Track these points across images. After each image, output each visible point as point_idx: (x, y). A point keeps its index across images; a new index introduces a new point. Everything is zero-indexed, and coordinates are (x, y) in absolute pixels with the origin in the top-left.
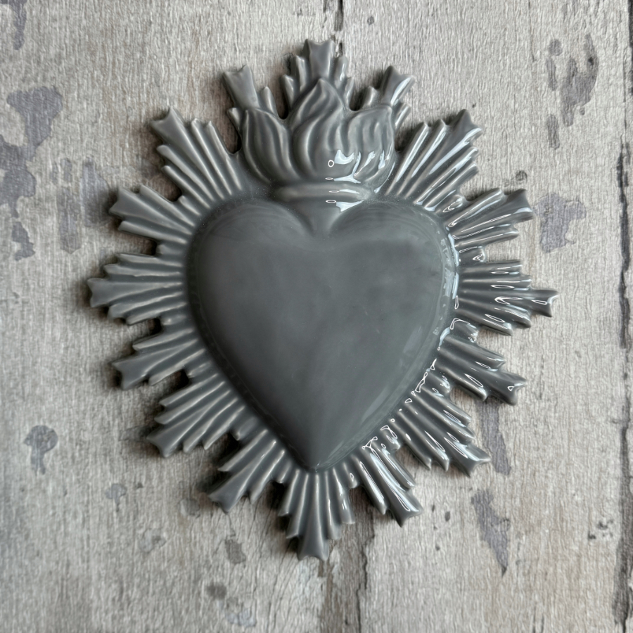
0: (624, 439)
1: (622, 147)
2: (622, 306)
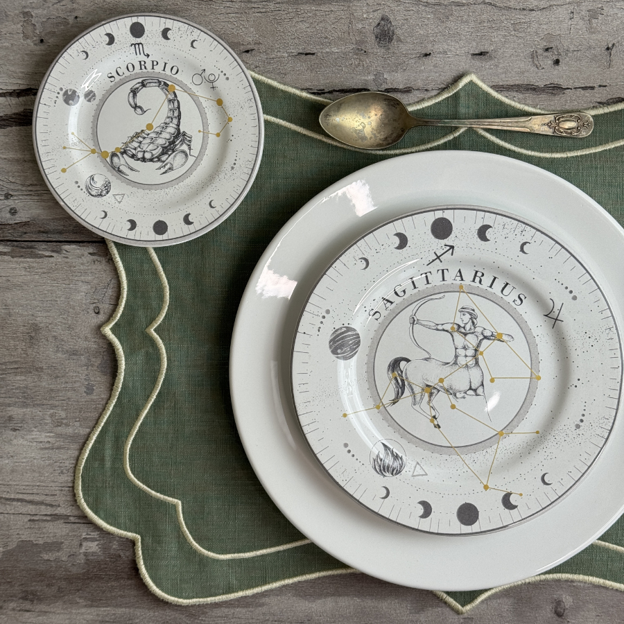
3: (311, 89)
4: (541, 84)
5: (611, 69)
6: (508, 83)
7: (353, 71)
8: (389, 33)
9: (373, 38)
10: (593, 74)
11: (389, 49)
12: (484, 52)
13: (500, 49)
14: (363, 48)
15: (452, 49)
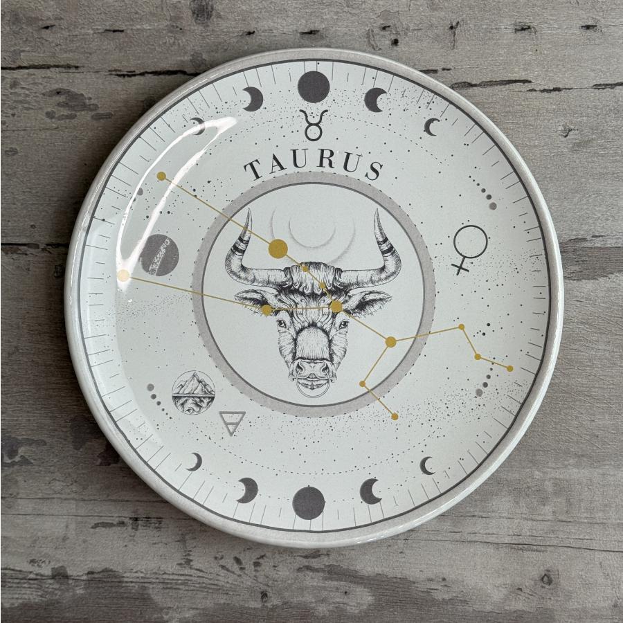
3: (120, 71)
5: (455, 50)
7: (168, 50)
8: (207, 8)
9: (190, 13)
10: (435, 56)
11: (208, 26)
12: (314, 31)
13: (332, 27)
14: (178, 25)
15: (279, 27)
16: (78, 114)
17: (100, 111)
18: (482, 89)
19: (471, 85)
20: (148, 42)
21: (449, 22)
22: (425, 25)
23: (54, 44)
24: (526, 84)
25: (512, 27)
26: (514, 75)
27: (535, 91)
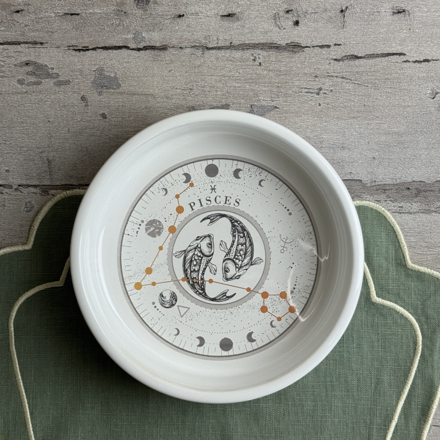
0: (212, 48)
1: (69, 49)
2: (146, 49)
3: (76, 46)
4: (283, 43)
5: (345, 29)
6: (253, 42)
7: (115, 29)
10: (329, 34)
11: (147, 10)
12: (232, 14)
13: (246, 11)
14: (122, 9)
15: (203, 11)
16: (43, 81)
17: (61, 79)
18: (366, 61)
19: (357, 57)
20: (98, 23)
21: (340, 7)
22: (320, 9)
23: (23, 25)
24: (402, 56)
25: (391, 10)
26: (392, 49)
27: (409, 62)
